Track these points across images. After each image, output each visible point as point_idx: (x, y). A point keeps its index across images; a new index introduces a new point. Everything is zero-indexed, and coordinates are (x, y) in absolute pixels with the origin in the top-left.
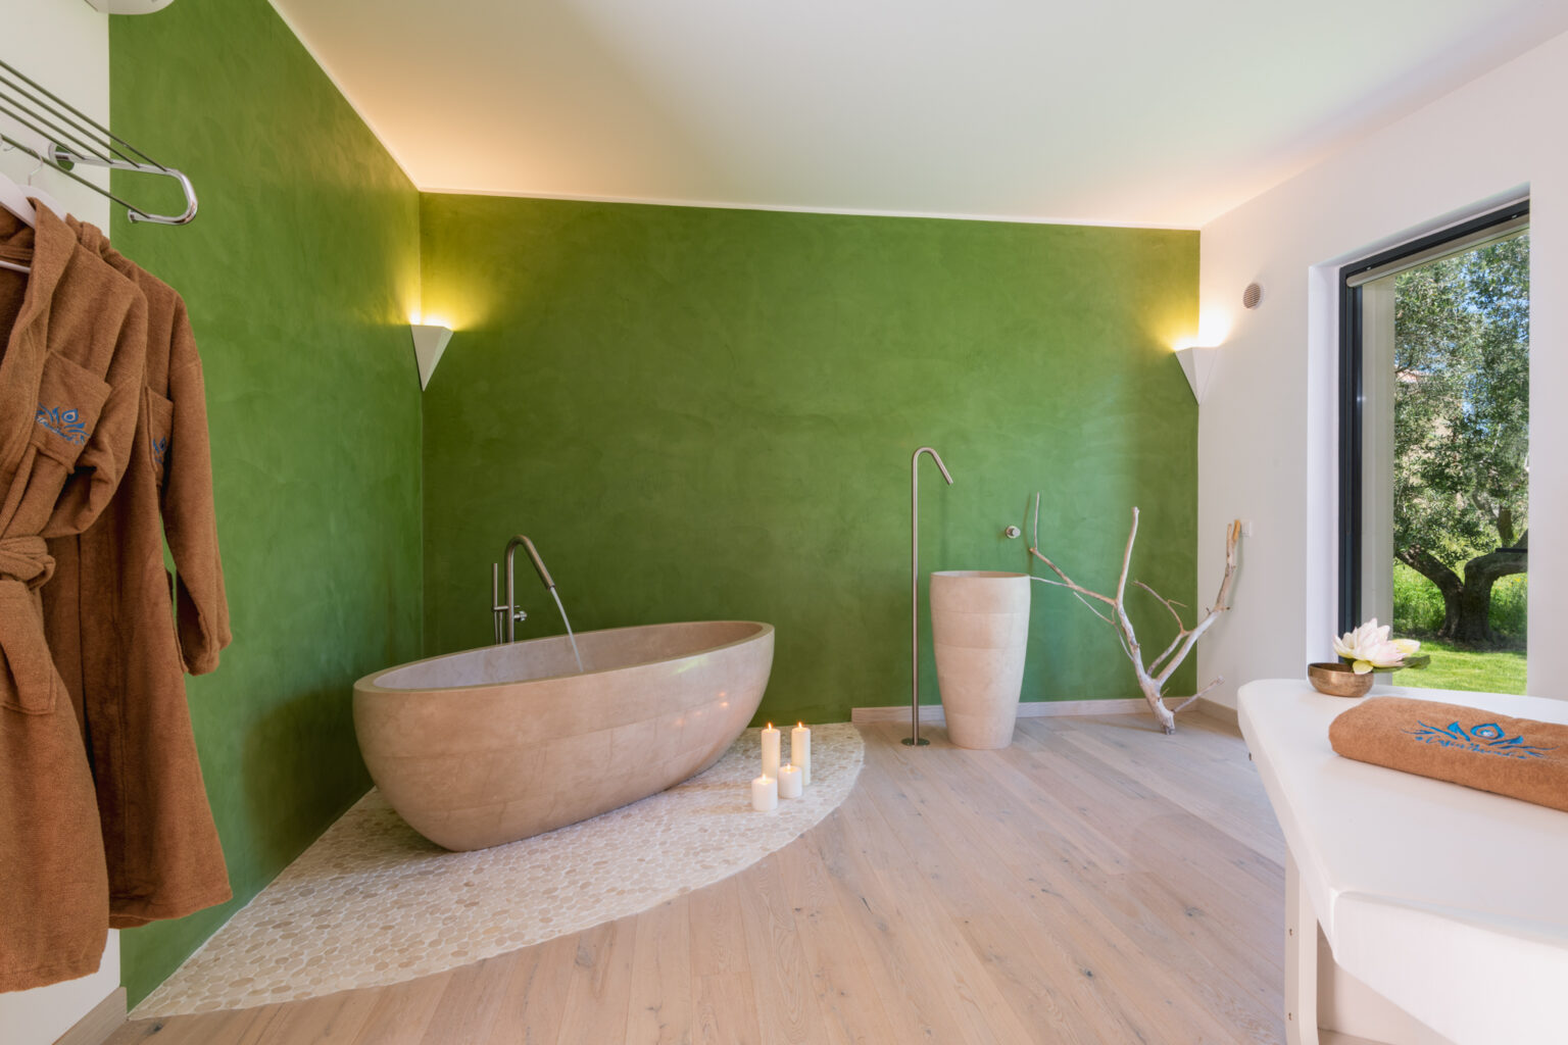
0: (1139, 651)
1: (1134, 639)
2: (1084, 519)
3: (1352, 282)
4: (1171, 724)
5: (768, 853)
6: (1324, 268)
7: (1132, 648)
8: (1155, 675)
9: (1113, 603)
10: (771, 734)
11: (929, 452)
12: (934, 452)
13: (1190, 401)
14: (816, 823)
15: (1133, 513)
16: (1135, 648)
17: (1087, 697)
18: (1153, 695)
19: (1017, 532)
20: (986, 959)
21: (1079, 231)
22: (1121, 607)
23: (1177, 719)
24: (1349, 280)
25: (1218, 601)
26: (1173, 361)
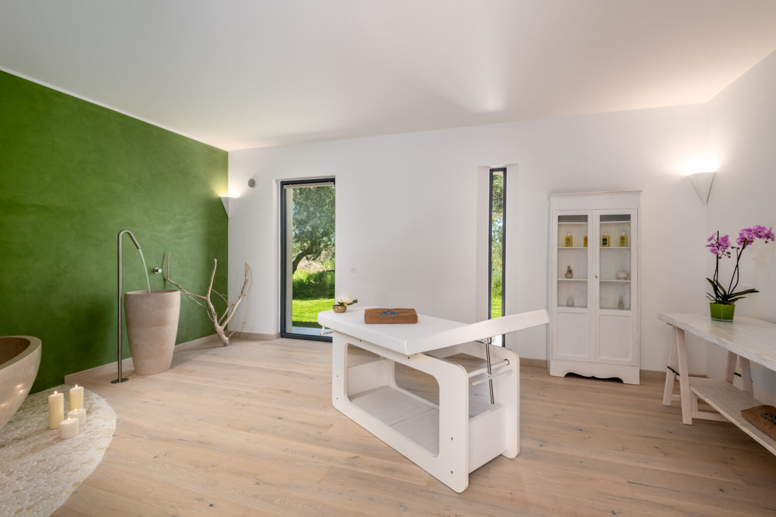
0: (216, 316)
1: (214, 312)
2: (187, 264)
3: (285, 187)
4: (228, 342)
5: (105, 449)
6: (277, 181)
7: (213, 315)
8: (221, 324)
9: (206, 298)
10: (56, 395)
11: (128, 233)
12: (131, 233)
13: (226, 216)
14: (115, 428)
15: (214, 261)
16: (215, 315)
17: (188, 340)
18: (221, 333)
19: (160, 271)
20: (249, 431)
21: (185, 139)
22: (209, 299)
23: (230, 340)
24: (284, 186)
25: (242, 293)
26: (220, 201)
